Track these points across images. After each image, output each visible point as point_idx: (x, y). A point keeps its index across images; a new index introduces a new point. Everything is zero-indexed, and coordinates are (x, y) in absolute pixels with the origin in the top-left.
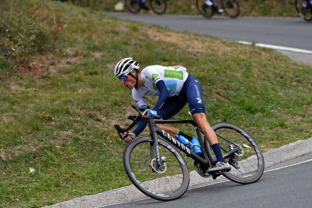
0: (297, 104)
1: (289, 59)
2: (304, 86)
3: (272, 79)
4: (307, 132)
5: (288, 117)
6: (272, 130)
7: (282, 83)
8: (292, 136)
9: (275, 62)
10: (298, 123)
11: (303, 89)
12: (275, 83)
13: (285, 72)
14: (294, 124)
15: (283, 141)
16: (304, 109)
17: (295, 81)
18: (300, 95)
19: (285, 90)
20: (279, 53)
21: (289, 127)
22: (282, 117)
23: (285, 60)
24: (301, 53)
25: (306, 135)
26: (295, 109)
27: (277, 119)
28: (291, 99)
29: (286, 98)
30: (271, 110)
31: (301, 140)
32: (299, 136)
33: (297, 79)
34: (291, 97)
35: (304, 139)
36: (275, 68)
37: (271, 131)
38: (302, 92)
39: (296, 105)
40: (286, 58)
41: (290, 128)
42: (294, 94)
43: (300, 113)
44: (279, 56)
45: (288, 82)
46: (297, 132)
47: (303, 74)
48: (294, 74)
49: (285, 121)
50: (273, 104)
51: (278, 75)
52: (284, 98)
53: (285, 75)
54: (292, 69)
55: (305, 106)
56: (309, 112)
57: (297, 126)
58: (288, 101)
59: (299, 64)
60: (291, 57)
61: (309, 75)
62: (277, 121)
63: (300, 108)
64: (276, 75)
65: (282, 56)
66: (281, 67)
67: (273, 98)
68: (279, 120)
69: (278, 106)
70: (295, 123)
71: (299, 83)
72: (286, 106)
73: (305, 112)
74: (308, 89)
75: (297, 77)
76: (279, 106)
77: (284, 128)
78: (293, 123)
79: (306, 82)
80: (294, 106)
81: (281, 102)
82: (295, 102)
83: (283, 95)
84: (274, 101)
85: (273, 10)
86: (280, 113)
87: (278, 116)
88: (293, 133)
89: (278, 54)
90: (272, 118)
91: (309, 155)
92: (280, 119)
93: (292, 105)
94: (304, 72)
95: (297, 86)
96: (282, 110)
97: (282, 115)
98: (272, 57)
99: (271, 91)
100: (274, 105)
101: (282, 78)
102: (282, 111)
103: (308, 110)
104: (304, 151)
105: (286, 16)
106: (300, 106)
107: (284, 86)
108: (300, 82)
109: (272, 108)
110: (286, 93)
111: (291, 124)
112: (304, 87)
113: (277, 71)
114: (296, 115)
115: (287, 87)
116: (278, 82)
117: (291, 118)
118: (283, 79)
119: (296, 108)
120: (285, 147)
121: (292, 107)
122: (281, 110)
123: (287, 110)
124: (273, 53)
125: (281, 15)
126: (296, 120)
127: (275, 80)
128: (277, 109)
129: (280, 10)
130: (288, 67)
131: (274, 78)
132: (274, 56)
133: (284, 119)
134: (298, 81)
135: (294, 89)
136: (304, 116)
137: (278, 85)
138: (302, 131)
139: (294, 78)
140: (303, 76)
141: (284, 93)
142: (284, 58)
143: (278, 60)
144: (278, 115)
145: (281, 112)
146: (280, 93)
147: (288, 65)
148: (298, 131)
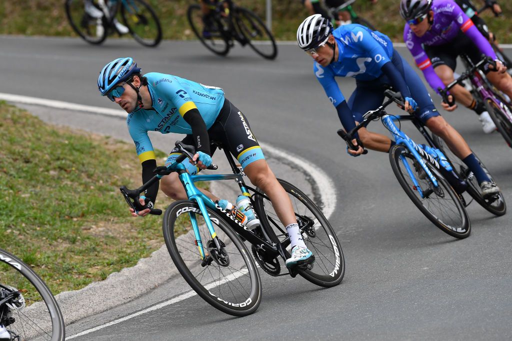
0: (60, 217)
1: (41, 122)
2: (73, 177)
3: (6, 164)
4: (80, 274)
5: (42, 244)
6: (8, 272)
7: (27, 172)
8: (50, 283)
9: (13, 129)
10: (61, 255)
11: (72, 185)
12: (13, 172)
13: (33, 149)
14: (54, 259)
15: (31, 295)
16: (74, 225)
17: (54, 169)
18: (65, 197)
19: (34, 186)
20: (20, 110)
21: (43, 265)
22: (30, 245)
23: (34, 125)
24: (65, 109)
25: (79, 280)
26: (56, 226)
27: (19, 249)
28: (48, 206)
29: (36, 203)
30: (6, 230)
31: (69, 290)
32: (64, 283)
33: (58, 163)
34: (47, 202)
35: (75, 290)
36: (12, 142)
37: (5, 274)
38: (69, 191)
39: (57, 218)
40: (36, 120)
41: (46, 267)
42: (53, 195)
43: (66, 235)
44: (19, 117)
45: (41, 170)
46: (61, 274)
47: (72, 154)
48: (51, 154)
49: (35, 251)
50: (11, 216)
51: (19, 157)
52: (33, 204)
53: (34, 156)
54: (47, 143)
55: (75, 219)
56: (85, 231)
57: (60, 261)
58: (41, 210)
59: (61, 132)
60: (45, 119)
61: (83, 156)
62: (19, 252)
63: (65, 223)
64: (15, 157)
65: (25, 117)
66: (24, 139)
67: (10, 205)
68: (21, 251)
69: (19, 220)
70: (56, 256)
71: (63, 172)
72: (37, 221)
73: (76, 231)
74: (81, 184)
75: (58, 159)
76: (22, 221)
77: (33, 267)
78: (51, 255)
79: (77, 169)
80: (55, 219)
81: (26, 212)
82: (55, 211)
83: (31, 197)
84: (11, 211)
85: (5, 21)
86: (25, 235)
87: (21, 241)
88: (51, 277)
89: (17, 113)
90: (9, 246)
91: (84, 321)
92: (24, 247)
93: (49, 218)
94: (73, 148)
95: (59, 178)
96: (28, 230)
97: (29, 240)
98: (5, 119)
99: (5, 190)
100: (12, 218)
101: (27, 161)
102: (28, 232)
103: (83, 227)
104: (74, 314)
105: (33, 34)
106: (67, 220)
107: (31, 179)
108: (66, 171)
109: (9, 227)
110: (36, 194)
111: (48, 257)
112: (72, 181)
113: (18, 149)
114: (58, 238)
115: (38, 181)
116: (19, 170)
117: (48, 245)
118: (29, 165)
119: (58, 223)
120: (36, 306)
121: (48, 221)
122: (26, 230)
123: (38, 229)
124: (7, 111)
125: (22, 31)
126: (58, 249)
127: (14, 167)
128: (18, 227)
129: (20, 20)
130: (39, 139)
131: (10, 163)
132: (9, 116)
133: (32, 248)
134: (61, 168)
135: (54, 185)
136: (74, 241)
137: (20, 178)
138: (69, 271)
139: (52, 162)
140: (71, 158)
141: (33, 193)
142: (30, 121)
143: (18, 126)
144: (21, 239)
145: (27, 234)
146: (24, 193)
147: (39, 136)
148: (62, 272)
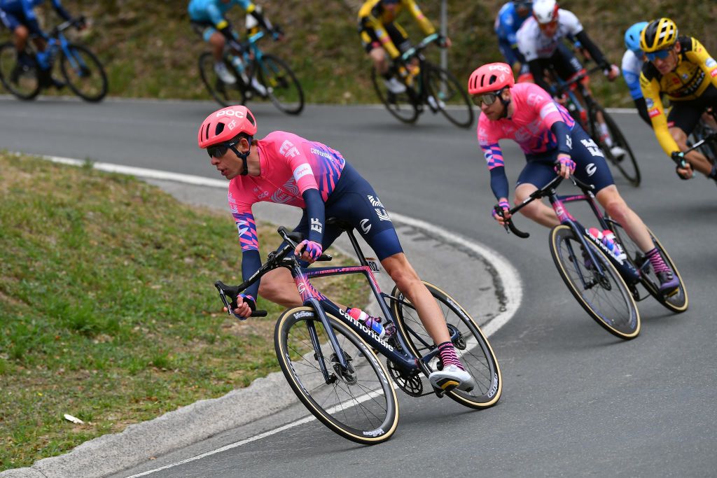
0: (196, 312)
1: (175, 202)
2: (212, 265)
3: (134, 249)
4: (219, 379)
5: (175, 345)
6: (135, 377)
7: (158, 259)
8: (184, 390)
9: (142, 209)
10: (198, 357)
11: (210, 275)
12: (142, 259)
13: (166, 233)
14: (189, 361)
15: (162, 403)
16: (213, 322)
17: (190, 256)
18: (202, 288)
19: (166, 276)
20: (151, 187)
21: (176, 369)
22: (161, 345)
23: (166, 204)
24: (202, 186)
25: (217, 386)
26: (191, 323)
27: (148, 349)
28: (182, 300)
29: (169, 296)
30: (133, 327)
31: (206, 398)
32: (201, 390)
33: (195, 249)
34: (182, 294)
35: (213, 398)
36: (141, 224)
37: (132, 379)
38: (207, 282)
39: (193, 313)
40: (169, 199)
41: (180, 371)
42: (188, 286)
43: (203, 334)
44: (150, 195)
45: (175, 256)
46: (197, 380)
47: (210, 239)
48: (187, 238)
49: (167, 352)
50: (139, 311)
51: (149, 242)
52: (165, 296)
53: (166, 241)
54: (182, 225)
55: (214, 315)
56: (225, 330)
57: (196, 364)
58: (175, 305)
59: (198, 213)
60: (179, 197)
61: (223, 240)
62: (149, 353)
63: (202, 320)
64: (144, 241)
65: (157, 194)
66: (155, 220)
67: (138, 298)
68: (151, 352)
69: (149, 316)
70: (191, 358)
71: (200, 259)
72: (169, 317)
73: (215, 329)
74: (221, 274)
75: (195, 244)
76: (152, 317)
77: (165, 371)
78: (186, 357)
79: (217, 256)
80: (190, 315)
81: (157, 307)
82: (190, 306)
83: (163, 289)
84: (139, 305)
85: (135, 82)
86: (155, 334)
87: (150, 340)
88: (186, 383)
89: (148, 190)
90: (136, 346)
91: (223, 435)
92: (155, 347)
93: (183, 314)
94: (212, 231)
95: (195, 267)
96: (159, 327)
97: (160, 339)
98: (133, 197)
99: (133, 281)
100: (141, 313)
101: (158, 247)
102: (159, 330)
103: (223, 325)
104: (212, 426)
105: (167, 97)
106: (204, 316)
107: (163, 268)
108: (203, 258)
109: (137, 323)
110: (169, 285)
111: (182, 360)
112: (211, 270)
113: (148, 232)
114: (194, 337)
115: (171, 270)
116: (149, 257)
117: (183, 346)
118: (160, 251)
119: (194, 320)
120: (167, 416)
121: (183, 318)
122: (156, 327)
123: (171, 326)
124: (136, 188)
125: (154, 94)
126: (194, 350)
127: (143, 253)
128: (148, 324)
129: (152, 81)
130: (172, 221)
131: (139, 249)
132: (138, 193)
133: (164, 348)
134: (197, 255)
135: (189, 275)
136: (212, 341)
137: (150, 266)
138: (208, 376)
139: (187, 248)
140: (210, 243)
141: (165, 284)
142: (162, 200)
143: (149, 205)
144: (151, 338)
145: (159, 332)
146: (155, 284)
147: (173, 217)
148: (198, 376)
